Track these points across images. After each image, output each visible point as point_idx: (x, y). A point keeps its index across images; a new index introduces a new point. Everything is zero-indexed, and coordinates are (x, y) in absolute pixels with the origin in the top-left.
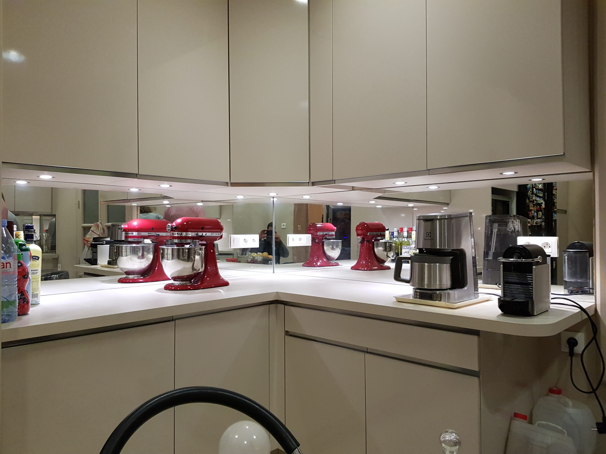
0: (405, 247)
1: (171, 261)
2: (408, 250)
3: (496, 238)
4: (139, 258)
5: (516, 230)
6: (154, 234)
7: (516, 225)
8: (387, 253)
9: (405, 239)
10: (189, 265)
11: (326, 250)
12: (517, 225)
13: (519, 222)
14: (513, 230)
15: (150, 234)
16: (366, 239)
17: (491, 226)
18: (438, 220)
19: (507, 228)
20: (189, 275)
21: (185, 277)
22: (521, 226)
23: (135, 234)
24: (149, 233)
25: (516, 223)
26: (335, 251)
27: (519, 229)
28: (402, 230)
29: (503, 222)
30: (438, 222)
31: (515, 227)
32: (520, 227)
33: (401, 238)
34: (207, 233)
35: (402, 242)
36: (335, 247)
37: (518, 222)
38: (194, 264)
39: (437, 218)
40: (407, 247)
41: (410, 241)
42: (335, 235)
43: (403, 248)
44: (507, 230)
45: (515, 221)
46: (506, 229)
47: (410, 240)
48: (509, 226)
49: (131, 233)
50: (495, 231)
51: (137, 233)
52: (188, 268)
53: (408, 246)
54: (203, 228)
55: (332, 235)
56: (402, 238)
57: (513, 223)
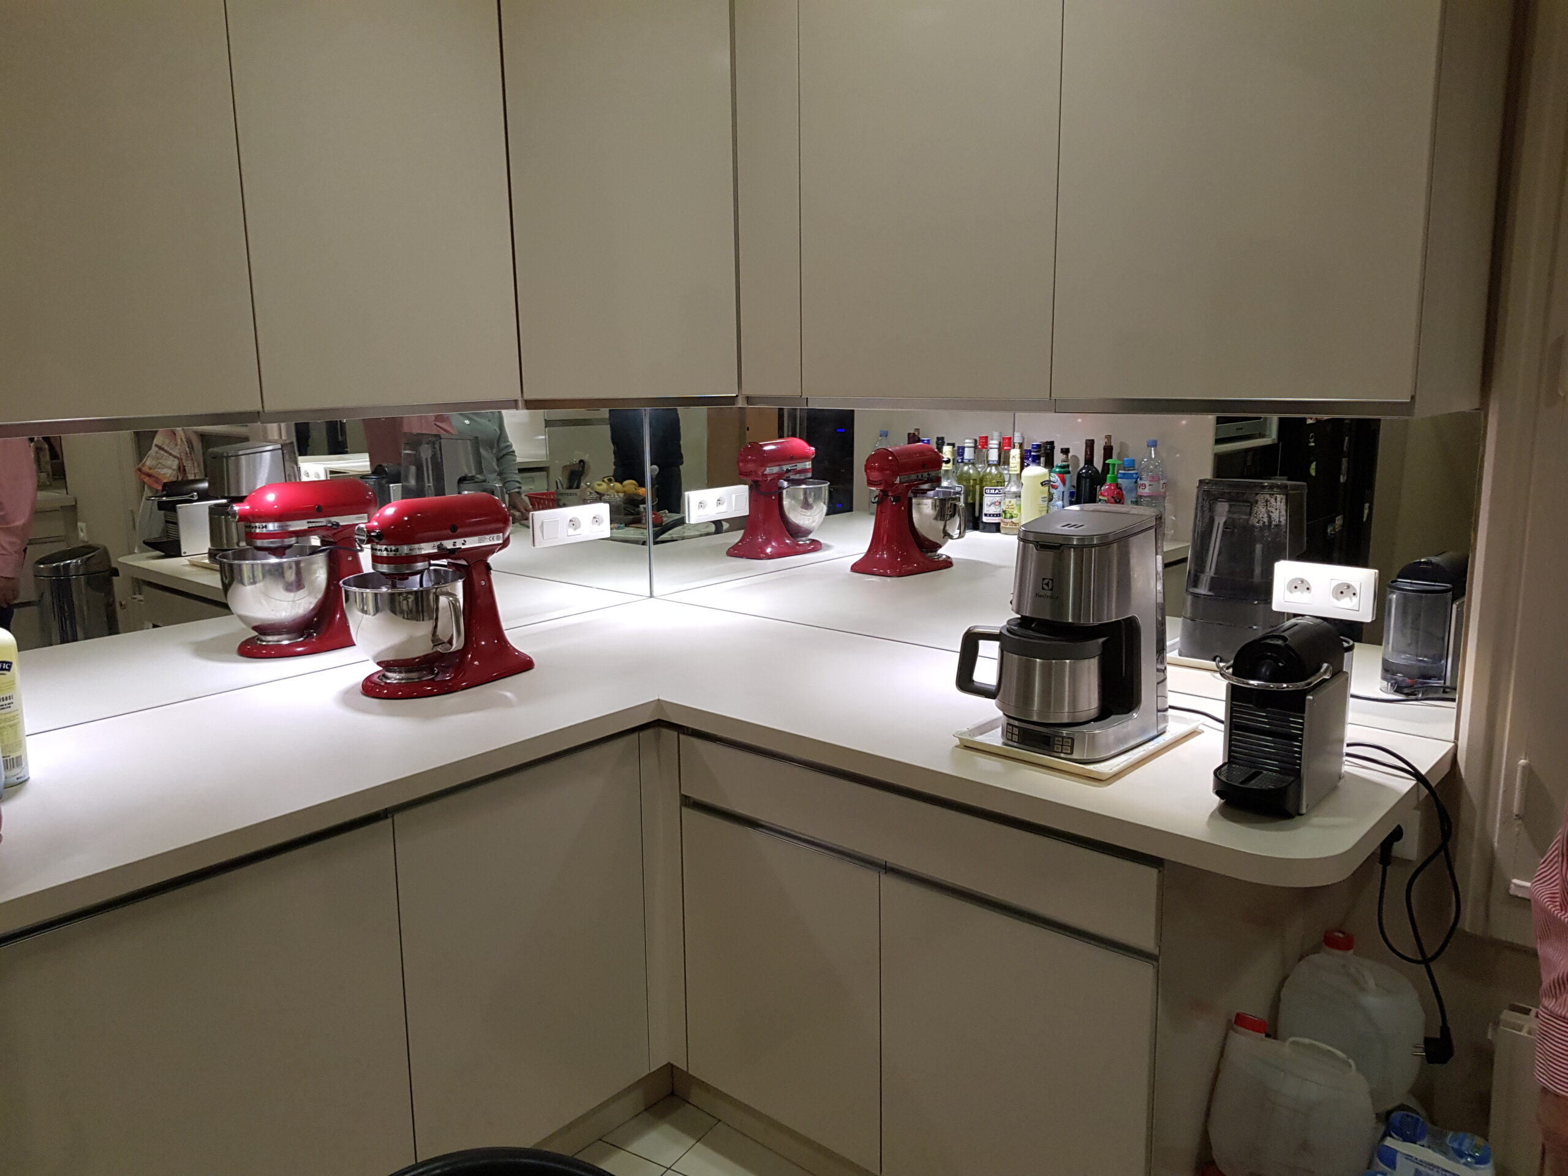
0: (990, 489)
1: (373, 617)
2: (997, 498)
3: (1221, 540)
4: (289, 588)
5: (1274, 523)
6: (322, 521)
7: (1274, 511)
8: (945, 526)
9: (991, 469)
10: (423, 629)
11: (789, 511)
12: (1276, 509)
13: (1284, 500)
14: (1267, 523)
15: (313, 522)
16: (892, 492)
17: (1211, 510)
18: (1072, 549)
19: (1252, 518)
20: (425, 656)
21: (417, 660)
22: (1286, 511)
23: (272, 527)
24: (310, 522)
25: (1274, 503)
26: (812, 511)
27: (1283, 519)
28: (985, 441)
29: (1242, 501)
30: (1072, 554)
31: (1271, 514)
32: (1283, 512)
33: (981, 463)
34: (466, 539)
35: (983, 477)
36: (811, 500)
37: (1281, 502)
38: (436, 627)
39: (1070, 543)
40: (997, 491)
41: (1006, 472)
42: (811, 471)
43: (986, 493)
44: (1250, 522)
45: (1273, 500)
46: (1248, 519)
47: (1005, 469)
48: (1257, 512)
49: (261, 527)
50: (1220, 520)
51: (276, 524)
52: (421, 637)
53: (999, 488)
54: (454, 529)
55: (804, 471)
56: (984, 464)
57: (1267, 505)
